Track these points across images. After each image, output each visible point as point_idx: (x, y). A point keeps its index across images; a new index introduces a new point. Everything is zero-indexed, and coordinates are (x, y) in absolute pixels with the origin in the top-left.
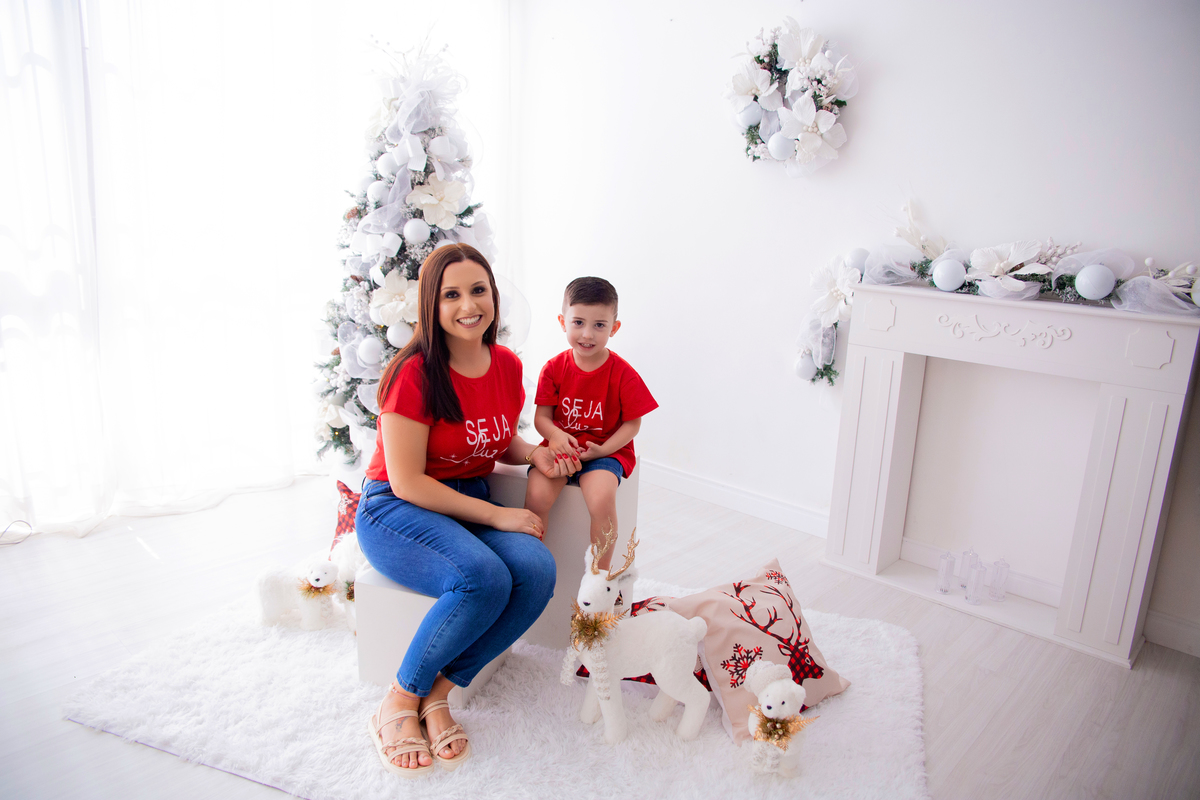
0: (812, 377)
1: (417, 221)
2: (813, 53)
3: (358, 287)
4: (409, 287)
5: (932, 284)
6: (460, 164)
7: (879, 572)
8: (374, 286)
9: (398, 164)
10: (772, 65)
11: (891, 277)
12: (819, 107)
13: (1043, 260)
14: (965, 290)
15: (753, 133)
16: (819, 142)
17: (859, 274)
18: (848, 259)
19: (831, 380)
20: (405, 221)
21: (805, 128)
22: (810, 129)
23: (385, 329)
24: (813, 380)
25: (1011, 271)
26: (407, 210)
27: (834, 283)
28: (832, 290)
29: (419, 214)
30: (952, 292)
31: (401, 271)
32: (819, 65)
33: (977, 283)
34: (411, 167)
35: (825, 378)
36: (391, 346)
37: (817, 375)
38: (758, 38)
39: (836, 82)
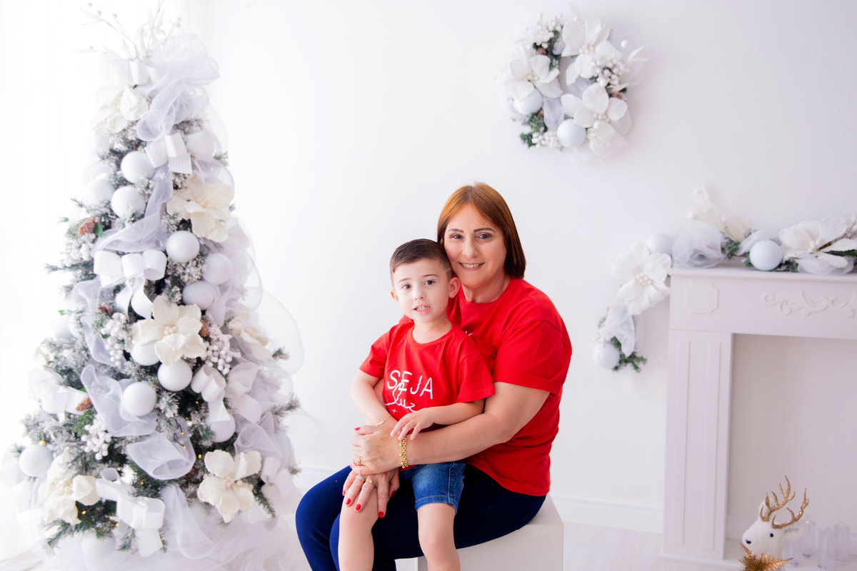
0: (614, 366)
1: (183, 235)
2: (598, 41)
3: (111, 321)
4: (181, 315)
5: (749, 265)
6: (216, 161)
7: (726, 557)
8: (134, 317)
9: (155, 166)
10: (550, 50)
11: (701, 259)
12: (611, 95)
13: (849, 235)
14: (784, 268)
15: (537, 119)
16: (611, 131)
17: (669, 259)
18: (651, 243)
19: (636, 368)
20: (168, 234)
21: (595, 116)
22: (600, 117)
23: (153, 370)
24: (616, 368)
25: (821, 248)
26: (172, 221)
27: (639, 269)
28: (637, 277)
29: (186, 225)
30: (771, 271)
31: (173, 296)
32: (606, 52)
33: (797, 261)
34: (173, 168)
35: (629, 366)
36: (164, 389)
37: (620, 362)
38: (539, 23)
39: (628, 70)
